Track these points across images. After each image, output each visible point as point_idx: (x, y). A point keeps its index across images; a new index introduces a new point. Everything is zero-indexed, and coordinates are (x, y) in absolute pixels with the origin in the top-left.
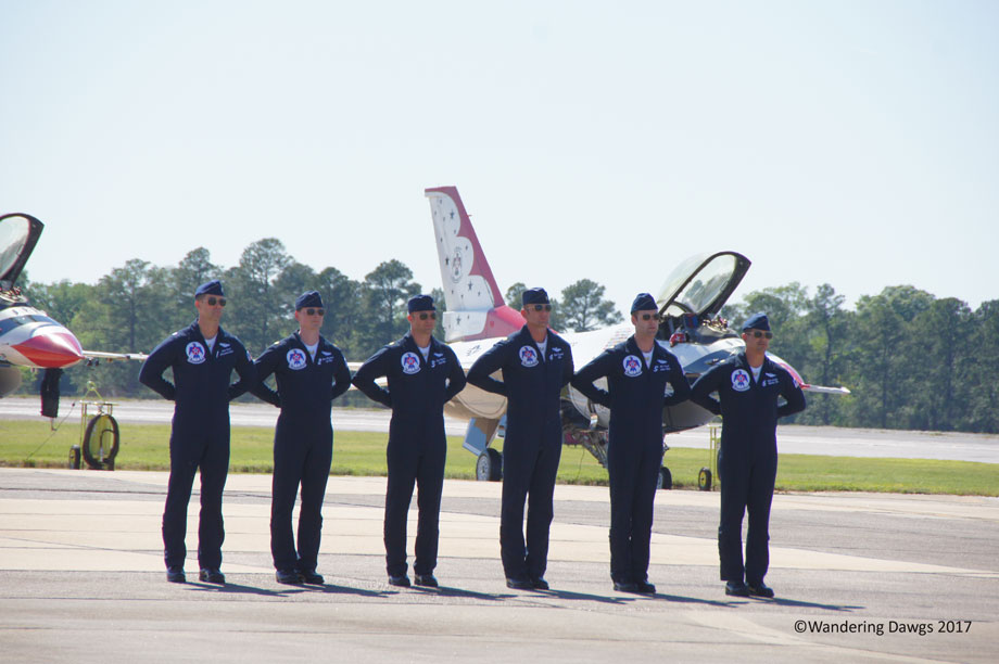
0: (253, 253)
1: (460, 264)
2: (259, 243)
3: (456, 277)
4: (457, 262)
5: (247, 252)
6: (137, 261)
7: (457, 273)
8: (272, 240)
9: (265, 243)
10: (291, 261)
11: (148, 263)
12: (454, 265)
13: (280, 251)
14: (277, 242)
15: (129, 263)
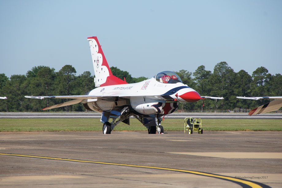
0: (218, 66)
1: (99, 62)
2: (220, 63)
3: (98, 66)
4: (98, 61)
5: (216, 66)
6: (183, 70)
7: (98, 65)
8: (224, 62)
9: (222, 63)
10: (230, 68)
11: (186, 71)
12: (97, 62)
13: (226, 65)
14: (225, 63)
15: (180, 71)
